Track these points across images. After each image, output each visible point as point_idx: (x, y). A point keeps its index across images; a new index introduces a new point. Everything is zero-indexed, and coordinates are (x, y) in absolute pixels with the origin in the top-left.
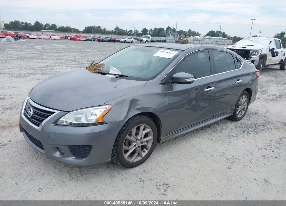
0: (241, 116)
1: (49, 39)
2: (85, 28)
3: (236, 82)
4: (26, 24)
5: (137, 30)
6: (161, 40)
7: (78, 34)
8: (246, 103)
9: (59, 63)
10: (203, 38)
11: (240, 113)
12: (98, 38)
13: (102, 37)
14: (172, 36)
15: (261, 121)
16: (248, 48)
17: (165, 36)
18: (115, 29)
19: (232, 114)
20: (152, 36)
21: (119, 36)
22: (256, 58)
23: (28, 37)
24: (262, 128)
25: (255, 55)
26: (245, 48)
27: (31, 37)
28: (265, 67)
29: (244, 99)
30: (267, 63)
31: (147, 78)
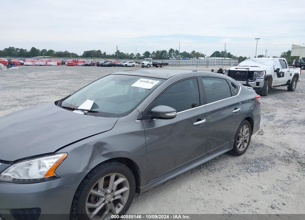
0: (243, 149)
1: (45, 65)
2: (84, 52)
3: (233, 112)
4: (22, 50)
5: (138, 53)
6: (164, 63)
7: (76, 59)
8: (248, 134)
9: (48, 92)
10: (207, 59)
11: (242, 146)
12: (97, 63)
13: (102, 61)
14: (175, 59)
15: (266, 154)
16: (251, 69)
17: (168, 59)
18: (116, 53)
19: (232, 148)
20: (154, 59)
21: (119, 60)
22: (261, 80)
23: (22, 64)
24: (268, 163)
25: (259, 76)
26: (248, 70)
27: (25, 63)
28: (272, 88)
29: (246, 129)
30: (273, 85)
31: (120, 113)
